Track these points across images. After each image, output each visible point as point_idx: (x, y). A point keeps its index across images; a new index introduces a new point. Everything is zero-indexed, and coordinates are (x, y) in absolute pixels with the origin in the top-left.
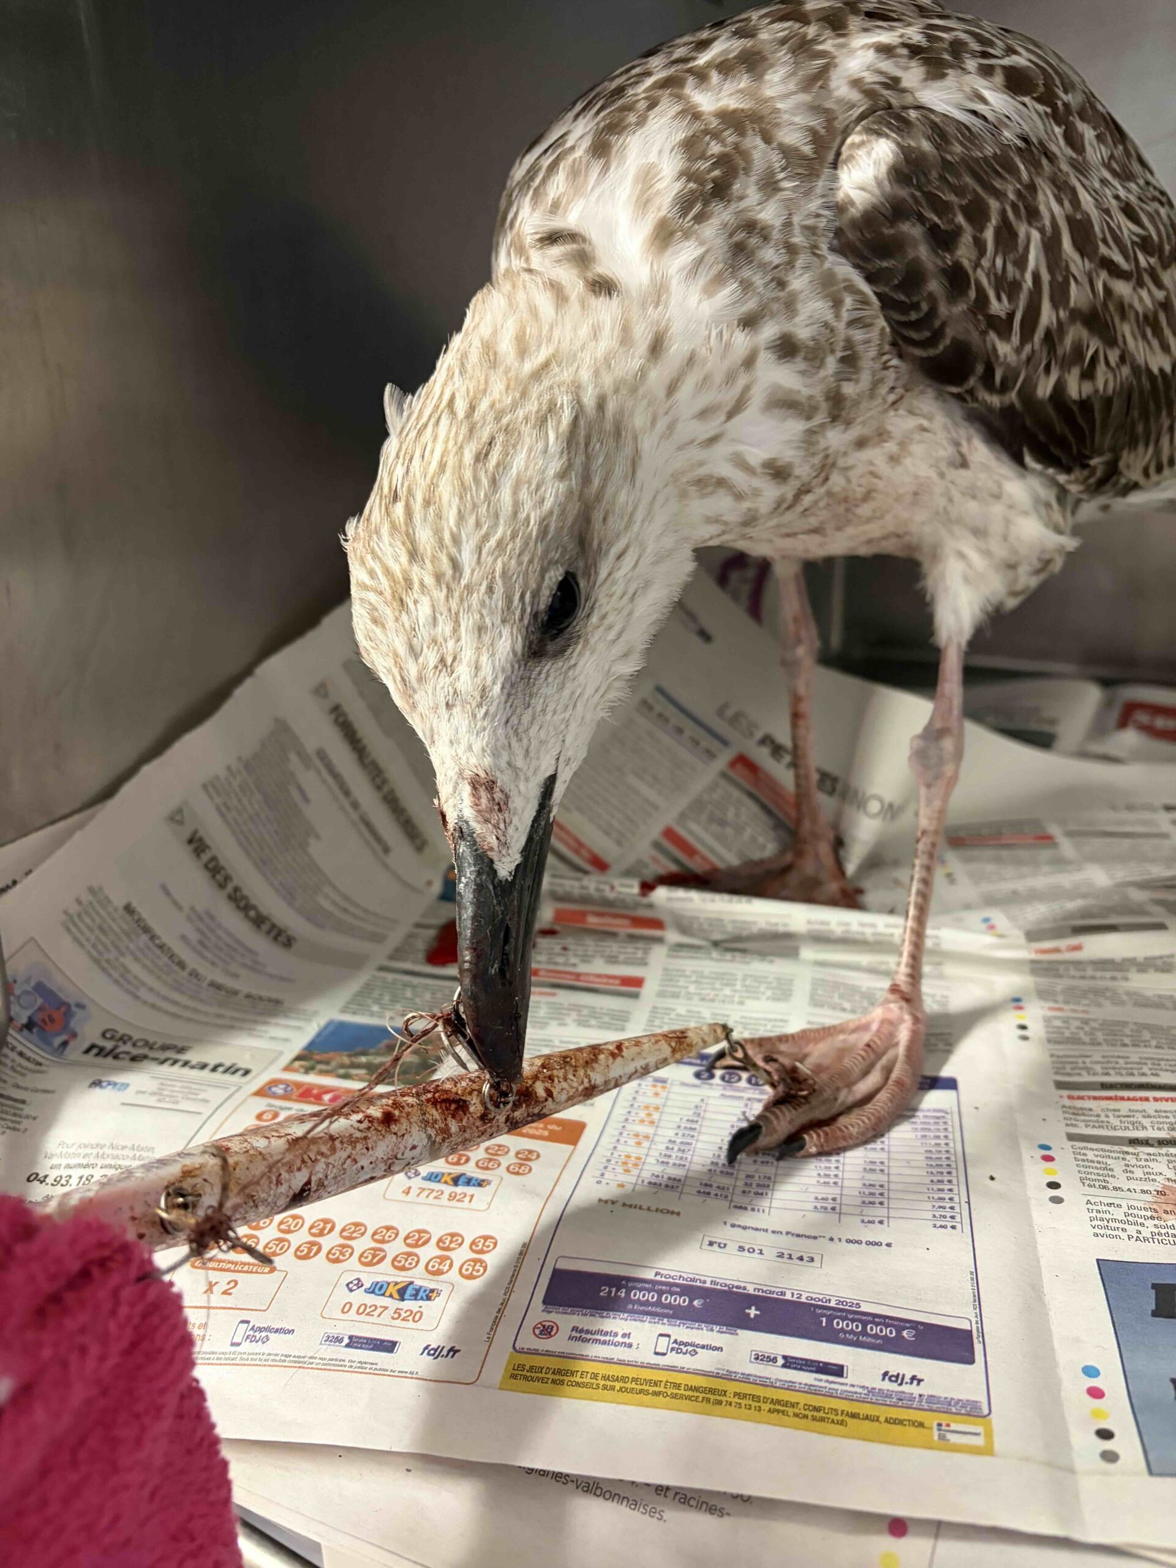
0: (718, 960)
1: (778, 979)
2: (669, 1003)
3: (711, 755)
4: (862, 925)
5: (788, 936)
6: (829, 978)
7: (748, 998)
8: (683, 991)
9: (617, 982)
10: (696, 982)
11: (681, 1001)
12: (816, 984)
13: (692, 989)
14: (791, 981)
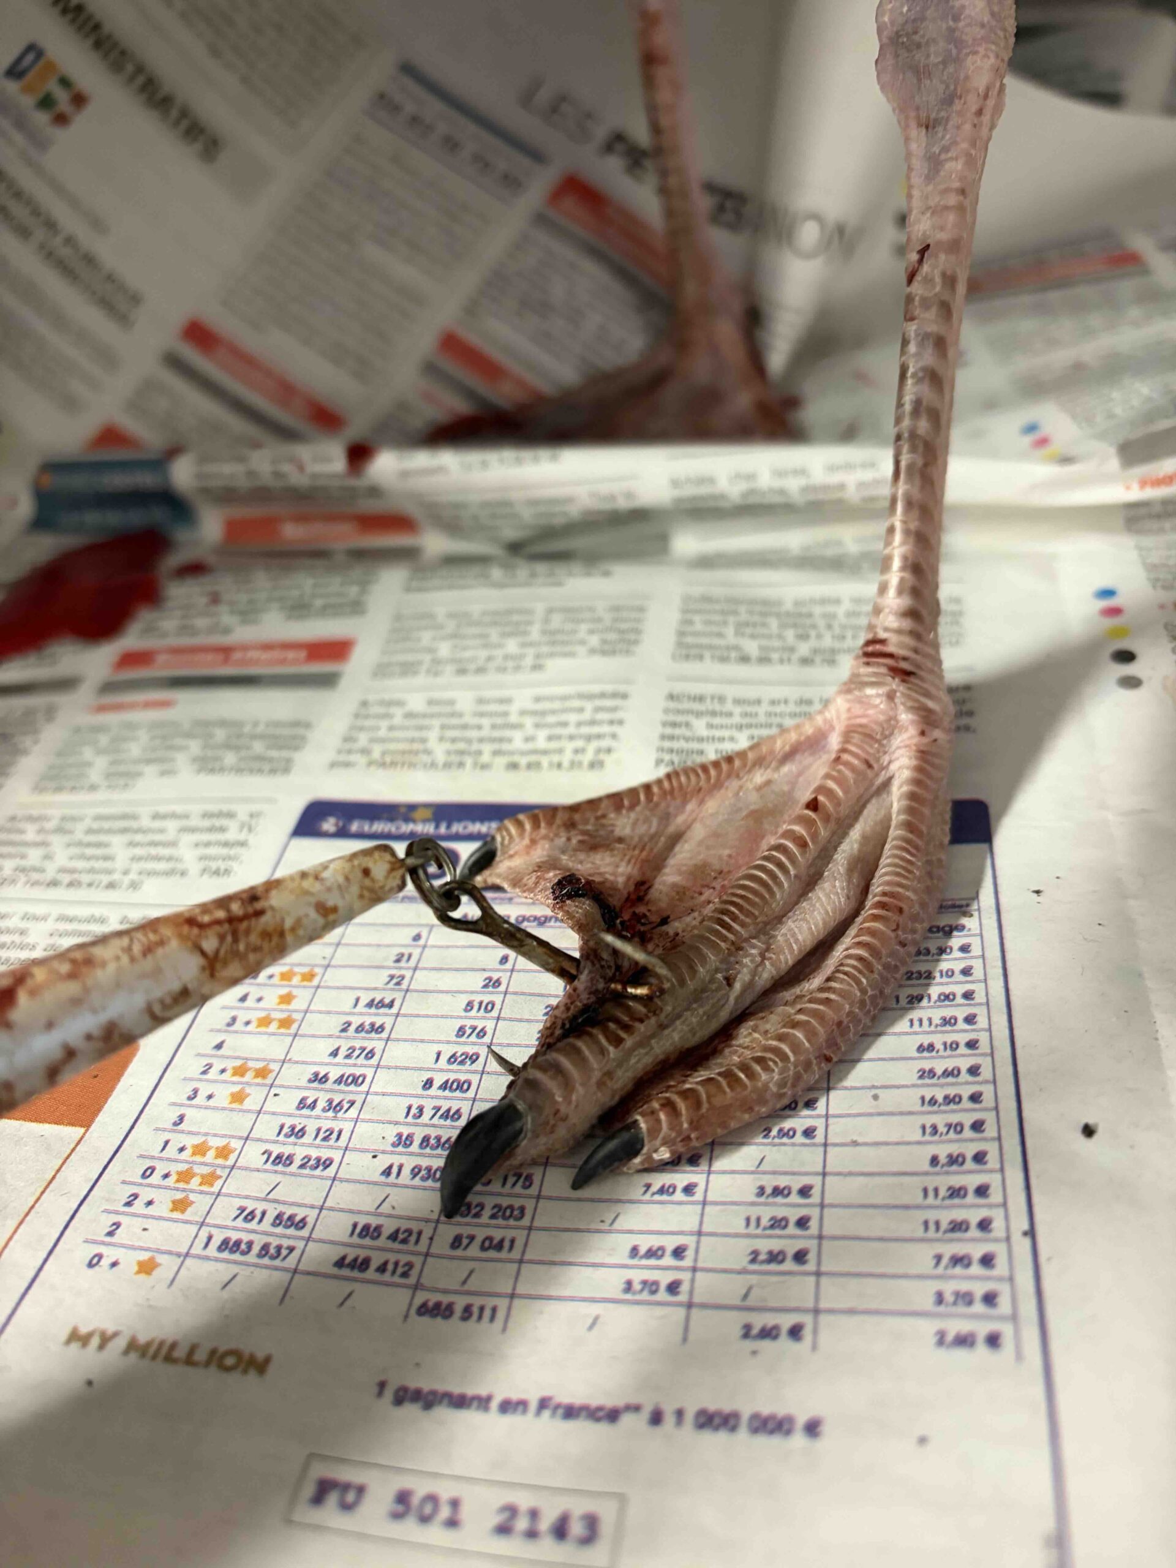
0: (501, 586)
1: (616, 609)
2: (396, 687)
3: (512, 183)
4: (780, 474)
5: (639, 516)
6: (718, 591)
7: (552, 655)
8: (427, 658)
9: (303, 654)
10: (454, 636)
11: (421, 680)
12: (691, 607)
13: (444, 650)
14: (641, 609)
